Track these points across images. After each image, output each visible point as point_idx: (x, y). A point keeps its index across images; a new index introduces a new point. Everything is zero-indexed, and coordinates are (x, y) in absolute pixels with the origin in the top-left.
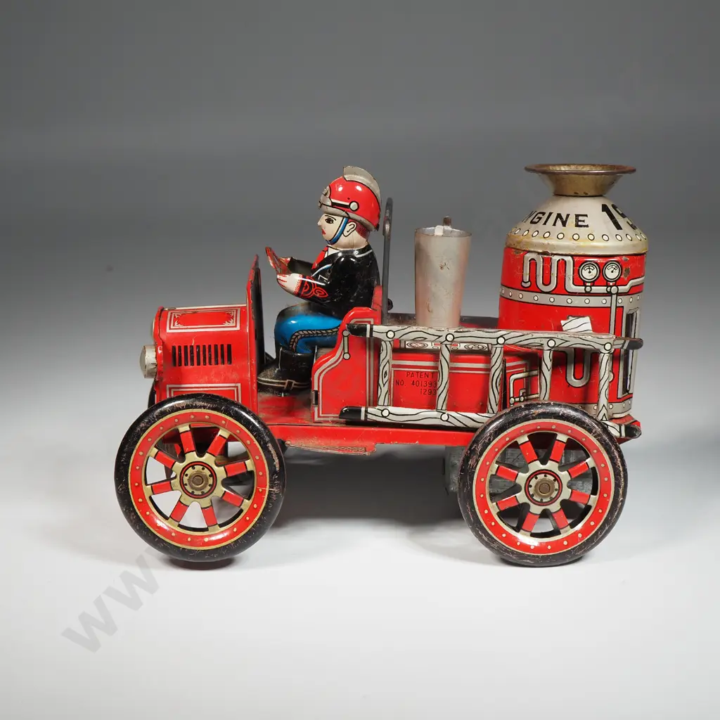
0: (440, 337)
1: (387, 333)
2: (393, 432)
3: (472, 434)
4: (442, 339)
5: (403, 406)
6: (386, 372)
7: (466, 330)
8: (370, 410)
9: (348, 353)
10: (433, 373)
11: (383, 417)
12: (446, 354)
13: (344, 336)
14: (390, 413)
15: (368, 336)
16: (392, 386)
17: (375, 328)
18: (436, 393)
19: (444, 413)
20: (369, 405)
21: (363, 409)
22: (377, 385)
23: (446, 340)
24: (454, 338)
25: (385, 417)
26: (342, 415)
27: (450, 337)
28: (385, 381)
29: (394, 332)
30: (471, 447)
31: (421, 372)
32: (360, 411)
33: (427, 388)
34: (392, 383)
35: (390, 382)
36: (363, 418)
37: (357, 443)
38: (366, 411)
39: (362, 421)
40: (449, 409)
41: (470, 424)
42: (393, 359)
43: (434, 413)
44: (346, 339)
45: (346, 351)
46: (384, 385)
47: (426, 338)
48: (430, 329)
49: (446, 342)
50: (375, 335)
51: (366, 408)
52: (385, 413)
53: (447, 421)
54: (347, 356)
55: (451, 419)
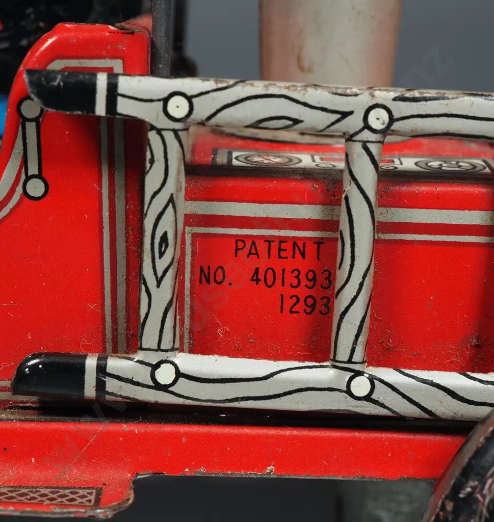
0: (345, 115)
1: (166, 101)
2: (190, 436)
3: (457, 440)
4: (353, 123)
5: (222, 353)
6: (164, 238)
7: (432, 93)
8: (115, 364)
9: (39, 176)
10: (319, 242)
11: (158, 386)
12: (367, 176)
13: (26, 120)
14: (179, 374)
15: (100, 109)
16: (187, 285)
17: (126, 84)
18: (329, 309)
19: (359, 373)
20: (115, 351)
21: (91, 362)
22: (136, 279)
23: (367, 126)
24: (392, 120)
25: (164, 388)
26: (22, 382)
27: (378, 119)
28: (161, 265)
29: (189, 99)
30: (457, 488)
31: (283, 240)
32: (81, 369)
33: (302, 292)
34: (188, 275)
35: (180, 272)
36: (90, 391)
37: (73, 474)
38: (101, 369)
39: (90, 402)
40: (374, 359)
41: (445, 407)
42: (189, 197)
43: (325, 375)
44: (31, 128)
45: (33, 169)
46: (159, 282)
47: (296, 121)
48: (311, 90)
49: (366, 135)
50: (124, 107)
51: (102, 360)
52: (165, 375)
53: (368, 398)
54: (36, 188)
55: (381, 393)
